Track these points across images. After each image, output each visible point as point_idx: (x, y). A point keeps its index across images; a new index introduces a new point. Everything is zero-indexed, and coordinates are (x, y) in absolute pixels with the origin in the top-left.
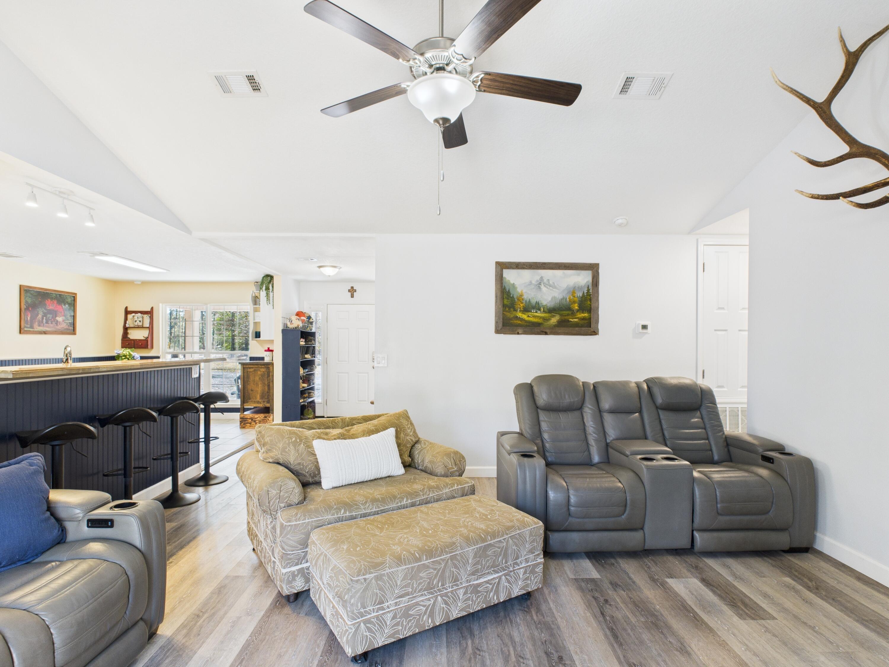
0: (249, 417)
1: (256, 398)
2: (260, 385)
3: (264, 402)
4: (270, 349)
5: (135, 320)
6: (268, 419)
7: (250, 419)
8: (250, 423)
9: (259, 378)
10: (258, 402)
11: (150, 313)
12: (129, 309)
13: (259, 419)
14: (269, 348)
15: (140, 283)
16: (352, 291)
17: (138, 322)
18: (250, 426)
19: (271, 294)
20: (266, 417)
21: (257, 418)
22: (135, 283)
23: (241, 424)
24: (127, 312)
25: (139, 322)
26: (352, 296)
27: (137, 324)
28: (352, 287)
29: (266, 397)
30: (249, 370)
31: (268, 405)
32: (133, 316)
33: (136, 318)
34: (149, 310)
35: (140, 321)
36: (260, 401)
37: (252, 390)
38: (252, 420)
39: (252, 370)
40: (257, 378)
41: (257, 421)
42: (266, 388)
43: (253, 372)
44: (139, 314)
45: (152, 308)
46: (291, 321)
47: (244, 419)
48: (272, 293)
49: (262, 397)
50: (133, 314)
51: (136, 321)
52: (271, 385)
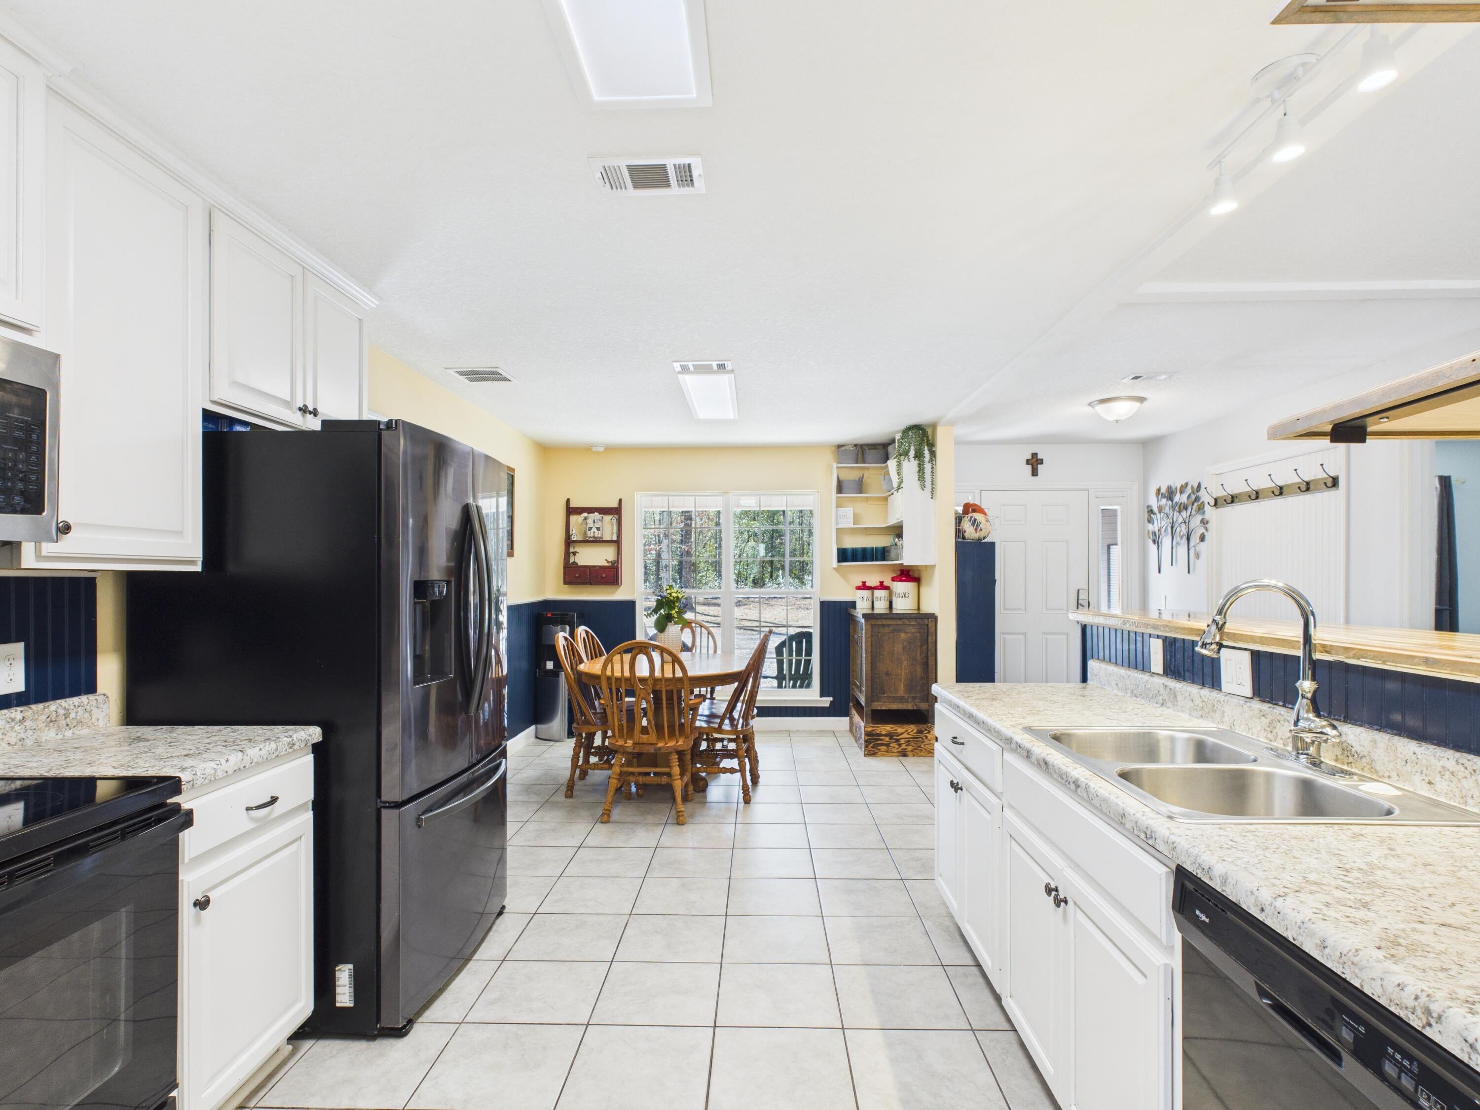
0: (884, 733)
1: (896, 690)
2: (905, 663)
3: (914, 698)
4: (868, 584)
5: (589, 526)
6: (926, 737)
7: (886, 735)
8: (888, 745)
9: (904, 648)
10: (902, 700)
11: (616, 512)
12: (573, 504)
13: (905, 735)
14: (864, 583)
15: (602, 449)
16: (1035, 462)
17: (594, 529)
18: (887, 752)
19: (928, 467)
20: (920, 732)
21: (902, 734)
22: (594, 449)
23: (866, 746)
24: (571, 511)
25: (596, 530)
26: (1035, 473)
27: (592, 535)
28: (1034, 455)
29: (918, 688)
30: (882, 630)
31: (923, 706)
32: (586, 518)
33: (590, 521)
34: (615, 505)
35: (598, 529)
36: (906, 696)
37: (887, 674)
38: (891, 738)
39: (887, 630)
40: (898, 648)
41: (902, 741)
42: (919, 670)
43: (891, 635)
44: (596, 514)
45: (620, 501)
46: (978, 525)
47: (873, 735)
48: (930, 465)
49: (910, 688)
50: (585, 515)
51: (590, 529)
52: (931, 662)
